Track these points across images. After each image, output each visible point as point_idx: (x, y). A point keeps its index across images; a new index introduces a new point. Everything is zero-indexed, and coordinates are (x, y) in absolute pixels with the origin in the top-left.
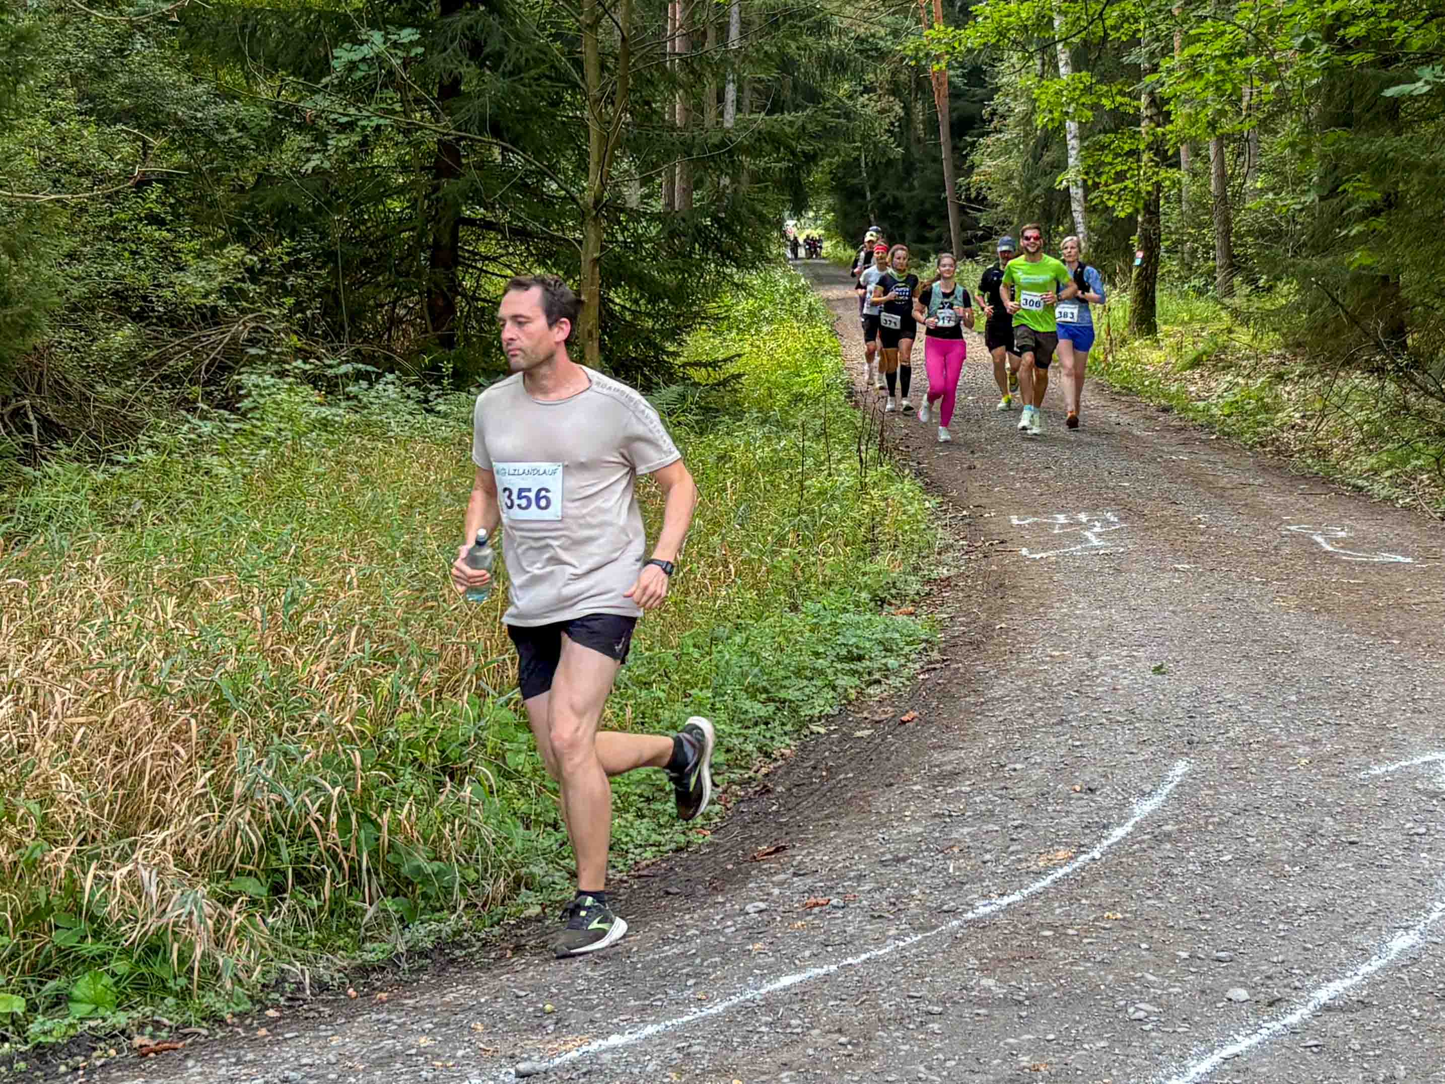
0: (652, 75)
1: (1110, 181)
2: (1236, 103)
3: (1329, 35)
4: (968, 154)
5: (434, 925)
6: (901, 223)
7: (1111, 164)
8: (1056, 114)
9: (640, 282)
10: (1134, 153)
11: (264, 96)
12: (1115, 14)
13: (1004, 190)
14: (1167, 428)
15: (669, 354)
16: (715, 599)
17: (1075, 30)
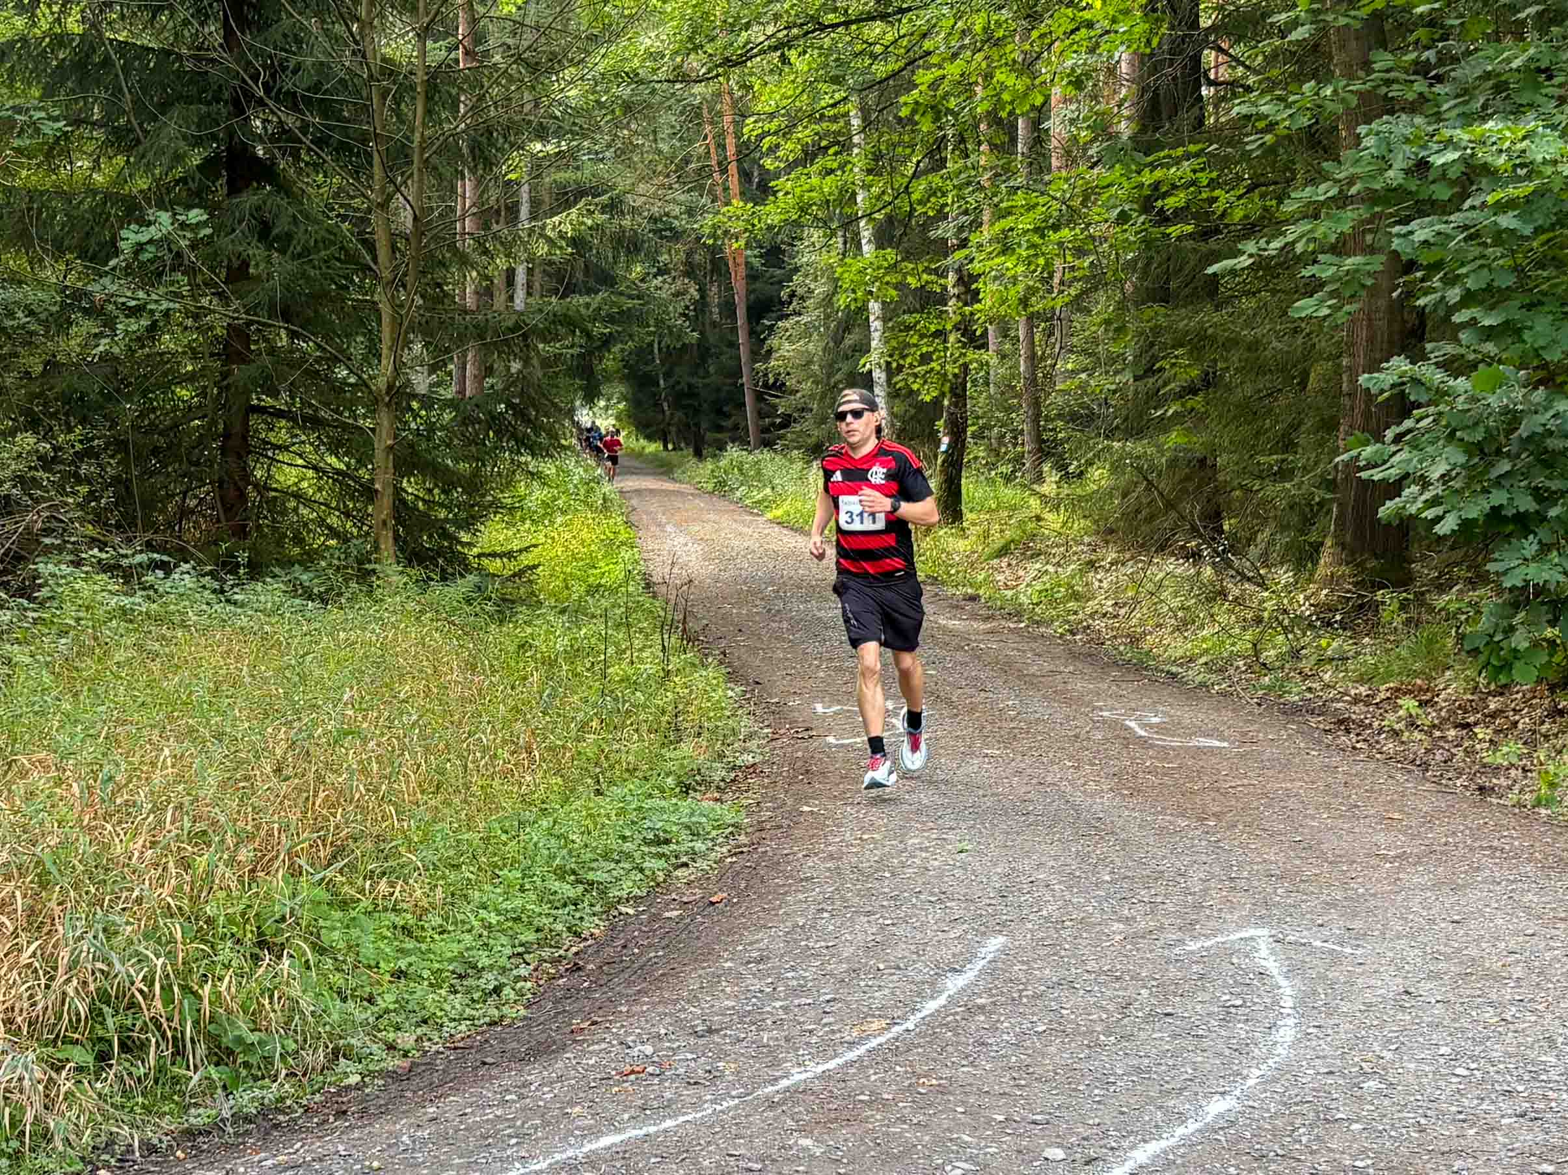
0: (444, 257)
1: (916, 364)
2: (1047, 280)
3: (1146, 205)
4: (765, 339)
5: (257, 1092)
6: (697, 411)
7: (915, 345)
8: (859, 294)
9: (433, 470)
10: (940, 334)
11: (55, 281)
12: (922, 187)
13: (803, 375)
14: (974, 616)
15: (463, 544)
16: (520, 784)
17: (879, 205)
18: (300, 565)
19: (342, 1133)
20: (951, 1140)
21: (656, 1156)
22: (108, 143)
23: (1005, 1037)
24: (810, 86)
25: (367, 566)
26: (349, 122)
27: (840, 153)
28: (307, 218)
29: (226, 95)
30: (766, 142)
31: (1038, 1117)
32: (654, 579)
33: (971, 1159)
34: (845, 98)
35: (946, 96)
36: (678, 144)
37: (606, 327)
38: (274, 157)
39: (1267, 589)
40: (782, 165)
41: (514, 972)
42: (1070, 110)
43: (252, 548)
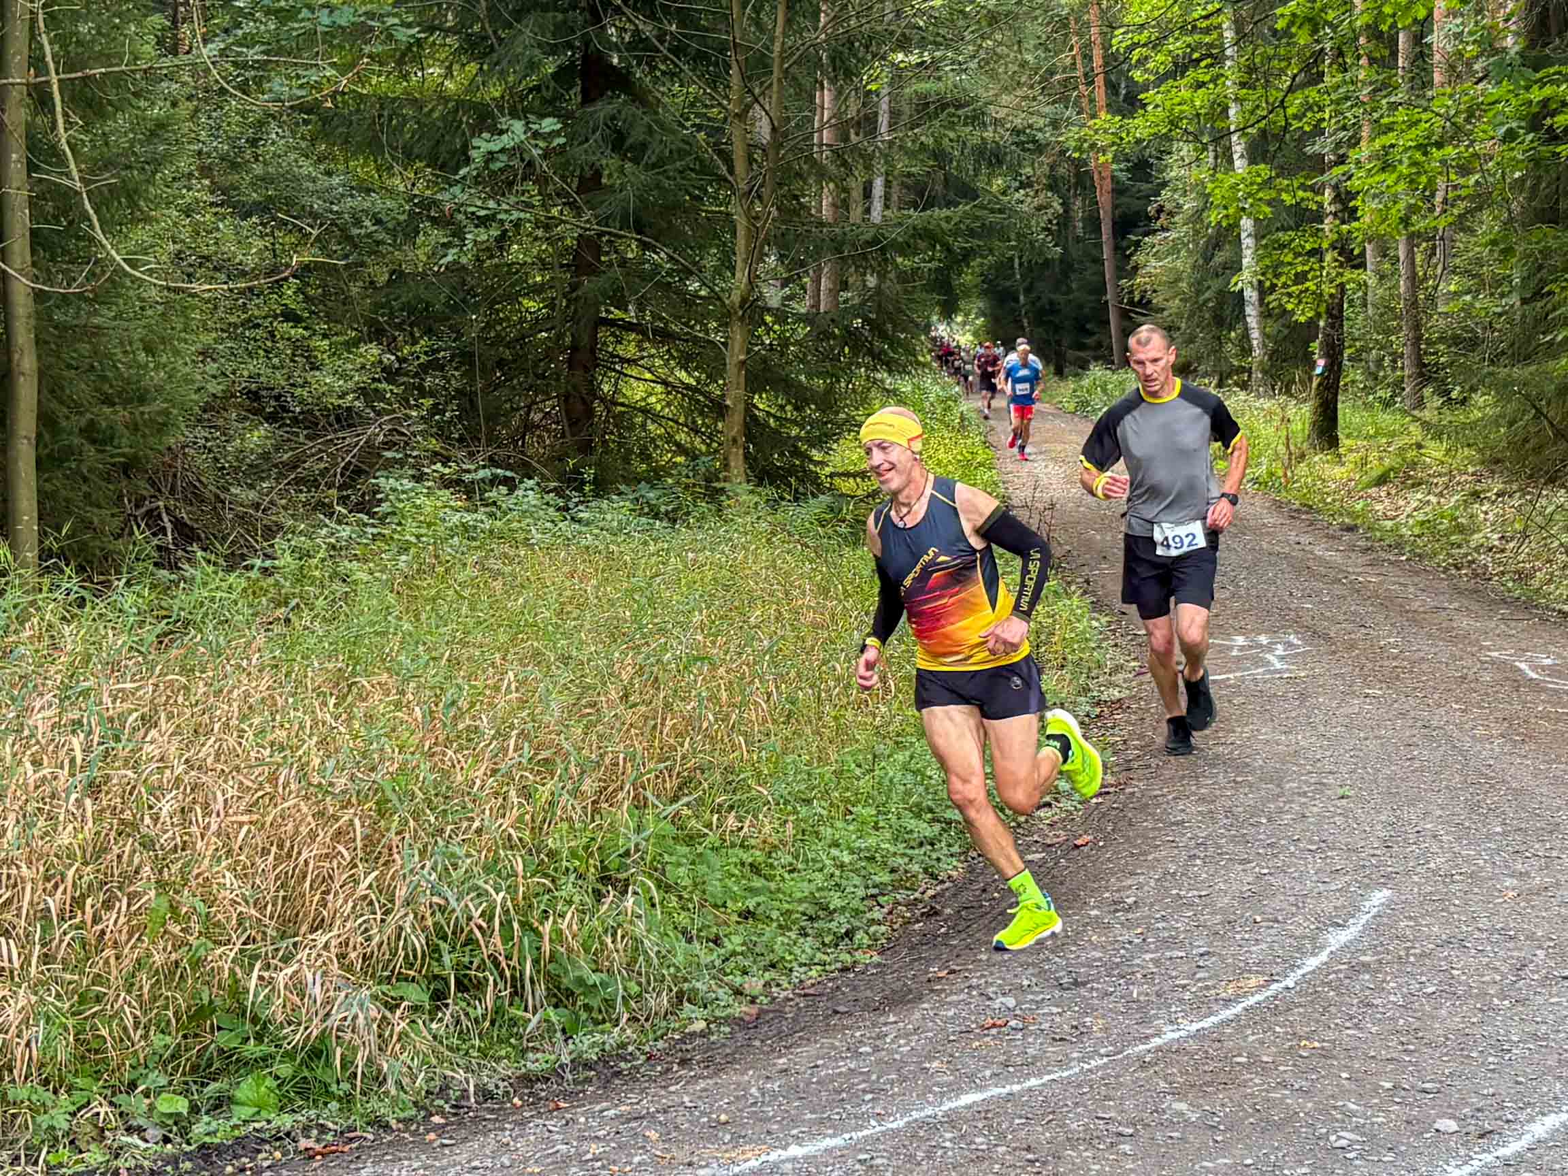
0: (801, 168)
1: (1290, 283)
2: (1429, 199)
3: (1535, 124)
4: (1131, 255)
5: (598, 1037)
6: (1057, 329)
7: (1290, 264)
8: (1231, 211)
9: (785, 386)
10: (1316, 252)
11: (402, 188)
12: (1298, 102)
13: (1171, 293)
14: (1352, 548)
15: (816, 463)
16: (874, 716)
17: (1253, 119)
18: (647, 482)
19: (688, 1083)
20: (1335, 1108)
21: (1021, 1117)
22: (460, 50)
23: (1392, 998)
25: (715, 485)
26: (707, 30)
27: (1212, 65)
29: (583, 3)
30: (1136, 54)
31: (1427, 1085)
32: (1015, 502)
33: (1357, 1129)
34: (1219, 10)
35: (1324, 9)
36: (1043, 55)
37: (967, 241)
38: (630, 66)
40: (1152, 78)
41: (868, 915)
42: (1454, 24)
43: (598, 464)
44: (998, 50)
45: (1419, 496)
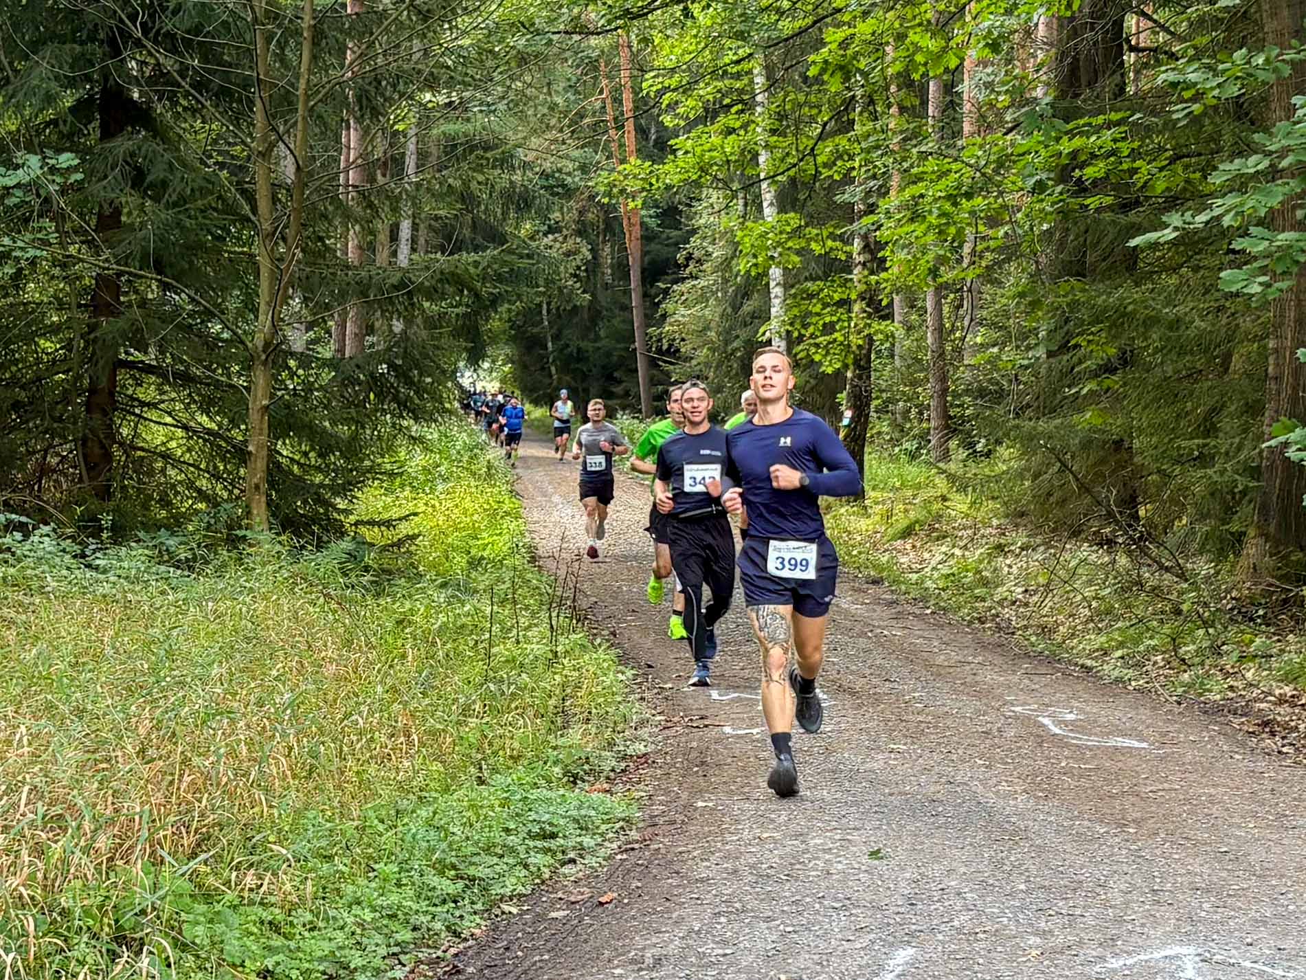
0: (326, 209)
1: (817, 334)
2: (956, 250)
3: (1064, 175)
4: (660, 302)
6: (585, 377)
7: (818, 314)
8: (760, 259)
9: (309, 432)
10: (845, 303)
12: (828, 150)
13: (699, 342)
14: (877, 601)
15: (340, 511)
16: (398, 770)
17: (783, 168)
18: (168, 528)
24: (712, 41)
25: (238, 532)
26: (230, 66)
27: (742, 111)
28: (185, 165)
29: (102, 36)
30: (666, 99)
32: (540, 552)
34: (751, 55)
35: (855, 57)
36: (573, 98)
37: (496, 287)
38: (150, 101)
39: (1186, 580)
40: (682, 123)
41: (389, 973)
42: (985, 74)
43: (117, 510)
44: (528, 92)
45: (944, 549)
